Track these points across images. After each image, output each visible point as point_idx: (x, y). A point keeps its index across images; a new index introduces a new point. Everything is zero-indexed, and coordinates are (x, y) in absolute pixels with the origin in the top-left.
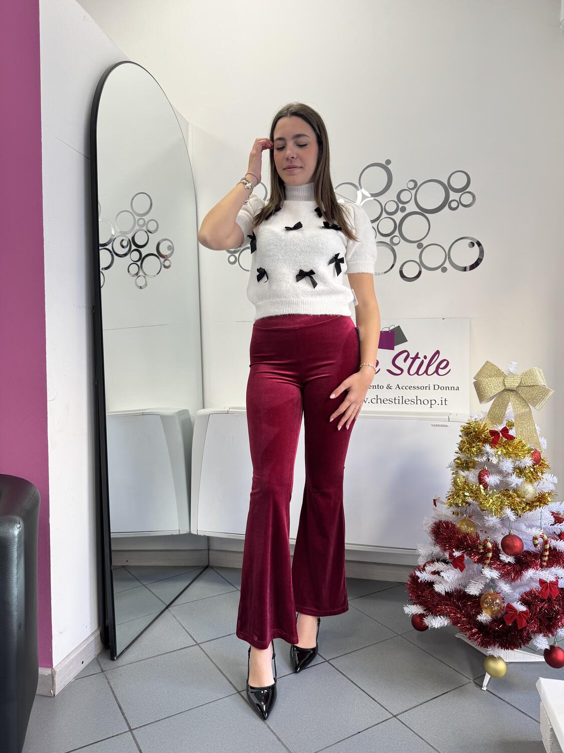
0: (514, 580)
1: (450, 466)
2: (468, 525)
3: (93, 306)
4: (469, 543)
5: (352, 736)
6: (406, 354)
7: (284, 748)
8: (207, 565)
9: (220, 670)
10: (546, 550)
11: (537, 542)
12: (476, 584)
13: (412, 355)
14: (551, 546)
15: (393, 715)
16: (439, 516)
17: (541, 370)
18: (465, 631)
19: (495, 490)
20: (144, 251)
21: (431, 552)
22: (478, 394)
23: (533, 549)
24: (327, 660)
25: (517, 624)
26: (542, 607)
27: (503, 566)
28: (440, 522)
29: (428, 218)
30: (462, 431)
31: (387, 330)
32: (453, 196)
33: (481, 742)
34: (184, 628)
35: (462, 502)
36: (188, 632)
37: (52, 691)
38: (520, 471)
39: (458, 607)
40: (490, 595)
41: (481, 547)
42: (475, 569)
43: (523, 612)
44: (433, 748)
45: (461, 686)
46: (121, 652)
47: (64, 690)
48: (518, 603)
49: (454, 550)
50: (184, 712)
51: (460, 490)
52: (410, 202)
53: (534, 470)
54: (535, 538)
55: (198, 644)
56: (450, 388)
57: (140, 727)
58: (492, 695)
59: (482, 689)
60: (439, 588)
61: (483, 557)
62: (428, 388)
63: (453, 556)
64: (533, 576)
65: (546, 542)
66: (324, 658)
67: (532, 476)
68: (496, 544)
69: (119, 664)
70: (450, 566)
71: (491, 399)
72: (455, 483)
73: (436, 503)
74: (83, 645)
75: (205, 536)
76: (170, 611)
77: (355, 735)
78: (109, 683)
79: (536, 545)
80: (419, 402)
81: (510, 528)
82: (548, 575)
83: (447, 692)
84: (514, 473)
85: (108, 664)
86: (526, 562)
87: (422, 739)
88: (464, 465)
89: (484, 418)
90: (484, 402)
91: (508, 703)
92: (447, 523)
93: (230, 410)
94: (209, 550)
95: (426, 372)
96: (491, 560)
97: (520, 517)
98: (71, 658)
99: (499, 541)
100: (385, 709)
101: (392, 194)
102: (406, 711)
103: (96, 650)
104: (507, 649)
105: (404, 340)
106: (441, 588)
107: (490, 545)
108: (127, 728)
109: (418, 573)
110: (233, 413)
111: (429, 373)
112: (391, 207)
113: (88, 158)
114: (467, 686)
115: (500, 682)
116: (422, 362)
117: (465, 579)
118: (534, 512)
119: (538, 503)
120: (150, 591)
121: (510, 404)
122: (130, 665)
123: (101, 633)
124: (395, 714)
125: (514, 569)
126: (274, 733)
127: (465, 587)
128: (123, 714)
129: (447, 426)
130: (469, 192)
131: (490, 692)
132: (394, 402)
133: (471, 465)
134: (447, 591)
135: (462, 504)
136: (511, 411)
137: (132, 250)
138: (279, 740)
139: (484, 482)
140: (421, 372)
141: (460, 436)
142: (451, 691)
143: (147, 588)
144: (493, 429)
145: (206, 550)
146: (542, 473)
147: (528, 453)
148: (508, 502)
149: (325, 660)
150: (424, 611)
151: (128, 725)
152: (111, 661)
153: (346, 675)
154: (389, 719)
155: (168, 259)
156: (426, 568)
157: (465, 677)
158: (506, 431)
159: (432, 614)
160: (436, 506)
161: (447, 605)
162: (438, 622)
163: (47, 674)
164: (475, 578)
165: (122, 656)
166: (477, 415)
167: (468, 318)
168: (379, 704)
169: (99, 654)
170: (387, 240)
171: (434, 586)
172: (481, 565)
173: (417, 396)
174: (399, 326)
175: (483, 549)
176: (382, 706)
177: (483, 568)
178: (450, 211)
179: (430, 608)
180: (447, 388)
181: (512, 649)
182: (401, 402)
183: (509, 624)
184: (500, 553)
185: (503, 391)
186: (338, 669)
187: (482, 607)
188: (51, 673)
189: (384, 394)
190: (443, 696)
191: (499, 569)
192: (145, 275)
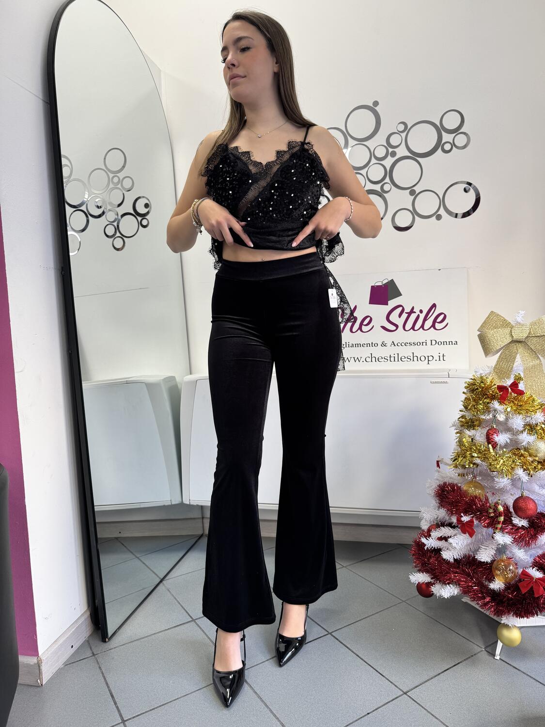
0: (528, 544)
1: (453, 426)
2: (475, 487)
3: (62, 268)
4: (477, 506)
5: (361, 718)
6: (400, 309)
8: (202, 533)
12: (486, 549)
13: (407, 310)
15: (403, 691)
16: (442, 477)
18: (477, 601)
19: (505, 450)
20: (121, 211)
21: (435, 516)
22: (483, 348)
24: (330, 632)
25: (533, 592)
27: (517, 530)
28: (445, 484)
29: (420, 161)
30: (466, 388)
31: (380, 284)
32: (446, 137)
33: (499, 719)
34: (179, 603)
35: (469, 463)
36: (183, 607)
37: (39, 681)
38: (531, 428)
39: (468, 575)
41: (491, 511)
42: (484, 533)
43: (539, 579)
45: (472, 656)
46: (112, 633)
47: (53, 678)
48: (534, 569)
49: (462, 514)
50: (180, 698)
51: (467, 451)
52: (400, 147)
55: (194, 620)
56: (448, 343)
57: (134, 717)
58: (506, 664)
59: (495, 658)
60: (447, 555)
61: (493, 521)
62: (424, 344)
63: (461, 521)
66: (326, 631)
67: (544, 434)
68: (507, 507)
69: (112, 647)
70: (457, 531)
71: (497, 351)
72: (460, 443)
73: (440, 464)
74: (72, 628)
75: (198, 505)
76: (164, 585)
78: (100, 668)
80: (415, 358)
81: (522, 489)
83: (459, 663)
84: (525, 430)
85: (100, 647)
86: (541, 526)
87: (437, 718)
88: (468, 424)
89: (490, 373)
90: (490, 355)
91: (524, 673)
92: (453, 486)
94: (203, 518)
95: (422, 326)
96: (502, 524)
97: (532, 476)
98: (59, 644)
99: (510, 504)
100: (394, 685)
101: (380, 138)
102: (416, 687)
103: (86, 632)
104: (523, 617)
105: (398, 294)
106: (450, 555)
107: (501, 508)
108: (120, 719)
109: (424, 540)
111: (425, 328)
112: (380, 153)
113: (47, 103)
114: (479, 654)
115: (515, 651)
116: (418, 318)
117: (474, 544)
120: (144, 563)
121: (518, 356)
122: (122, 647)
123: (91, 614)
124: (405, 691)
125: (528, 532)
126: (277, 718)
127: (477, 550)
128: (115, 703)
129: (446, 383)
130: (464, 133)
131: (504, 661)
132: (389, 360)
133: (476, 423)
134: (455, 558)
135: (469, 466)
136: (520, 364)
137: (107, 210)
139: (493, 442)
140: (417, 327)
141: (464, 393)
142: (463, 661)
143: (140, 560)
144: (500, 384)
145: (200, 518)
147: (540, 408)
148: (520, 461)
149: (328, 632)
150: (431, 579)
151: (121, 715)
152: (102, 643)
153: (350, 648)
154: (399, 696)
155: (146, 217)
156: (431, 533)
157: (476, 647)
158: (515, 385)
159: (440, 581)
160: (439, 468)
161: (456, 573)
162: (447, 591)
163: (31, 663)
164: (485, 543)
165: (114, 638)
166: (482, 370)
167: (465, 268)
168: (388, 679)
169: (90, 635)
170: (377, 187)
171: (441, 553)
172: (490, 530)
173: (413, 353)
174: (392, 280)
175: (493, 513)
176: (391, 682)
177: (495, 533)
178: (443, 153)
179: (438, 576)
180: (445, 343)
181: (528, 618)
182: (396, 360)
183: (524, 591)
184: (512, 517)
185: (510, 343)
186: (342, 642)
187: (494, 574)
188: (37, 662)
189: (378, 352)
190: (454, 667)
191: (513, 534)
192: (123, 236)
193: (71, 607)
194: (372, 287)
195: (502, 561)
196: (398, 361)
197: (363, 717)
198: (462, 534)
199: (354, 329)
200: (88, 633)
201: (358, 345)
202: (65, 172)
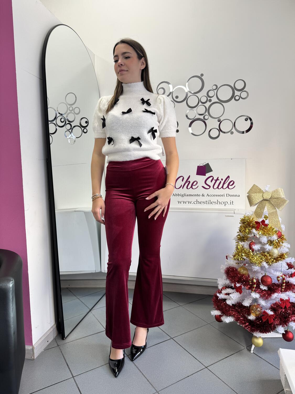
0: (267, 298)
1: (234, 239)
2: (244, 270)
3: (47, 159)
4: (244, 279)
5: (185, 378)
6: (212, 178)
7: (151, 385)
10: (284, 283)
11: (279, 279)
12: (248, 300)
13: (215, 178)
14: (287, 280)
15: (205, 367)
16: (229, 264)
17: (282, 189)
18: (242, 324)
19: (258, 252)
20: (73, 124)
21: (225, 283)
22: (249, 202)
23: (277, 282)
24: (172, 338)
25: (268, 321)
26: (282, 311)
27: (262, 291)
28: (230, 267)
29: (223, 105)
30: (241, 221)
31: (202, 165)
32: (237, 93)
34: (99, 322)
36: (101, 324)
37: (33, 357)
38: (271, 242)
39: (239, 312)
40: (255, 306)
41: (251, 282)
42: (247, 292)
43: (272, 315)
44: (226, 384)
45: (240, 351)
46: (67, 336)
47: (39, 356)
48: (269, 310)
49: (237, 283)
51: (240, 252)
52: (214, 97)
53: (278, 241)
54: (278, 277)
56: (235, 196)
57: (78, 375)
59: (251, 352)
60: (229, 302)
61: (251, 287)
62: (223, 196)
63: (236, 286)
64: (277, 296)
65: (284, 279)
67: (277, 245)
68: (258, 280)
69: (67, 342)
70: (234, 290)
71: (256, 204)
72: (237, 248)
73: (228, 257)
74: (48, 333)
76: (91, 312)
78: (61, 352)
79: (278, 281)
80: (219, 203)
81: (265, 271)
82: (284, 296)
83: (233, 354)
84: (267, 243)
85: (61, 342)
86: (274, 290)
87: (220, 379)
88: (242, 239)
89: (253, 214)
90: (252, 206)
91: (264, 360)
92: (233, 268)
95: (222, 187)
96: (255, 288)
97: (271, 265)
98: (42, 340)
99: (260, 278)
100: (201, 363)
101: (204, 92)
102: (212, 365)
104: (264, 333)
105: (211, 170)
106: (230, 302)
107: (255, 281)
108: (71, 376)
109: (218, 295)
111: (224, 188)
112: (204, 100)
113: (41, 79)
114: (243, 350)
115: (260, 349)
116: (220, 182)
117: (242, 297)
118: (278, 263)
119: (280, 259)
120: (81, 301)
121: (266, 207)
122: (72, 342)
124: (206, 366)
125: (267, 293)
126: (146, 377)
127: (243, 300)
128: (69, 368)
129: (233, 216)
130: (245, 91)
131: (255, 354)
132: (205, 203)
133: (245, 239)
134: (233, 304)
135: (241, 259)
136: (266, 211)
137: (66, 123)
138: (148, 381)
139: (252, 248)
140: (220, 187)
141: (240, 223)
142: (235, 353)
143: (79, 299)
144: (257, 221)
146: (282, 243)
147: (275, 233)
148: (265, 258)
150: (221, 313)
151: (72, 374)
152: (62, 340)
153: (182, 346)
154: (204, 369)
155: (86, 128)
156: (222, 291)
157: (242, 347)
158: (263, 221)
159: (225, 315)
160: (227, 259)
161: (233, 311)
162: (228, 319)
163: (30, 349)
164: (247, 297)
165: (68, 338)
166: (249, 213)
167: (244, 158)
168: (199, 361)
169: (56, 336)
170: (202, 117)
171: (226, 301)
172: (250, 291)
173: (218, 200)
174: (208, 164)
175: (251, 283)
176: (200, 362)
177: (251, 292)
178: (235, 101)
179: (224, 312)
180: (233, 196)
181: (266, 333)
182: (209, 203)
183: (264, 321)
184: (260, 285)
185: (262, 200)
186: (178, 342)
187: (251, 312)
188: (32, 348)
189: (200, 199)
191: (260, 293)
192: (74, 137)
193: (47, 322)
194: (198, 167)
196: (210, 204)
197: (186, 378)
198: (236, 292)
199: (189, 187)
201: (190, 195)
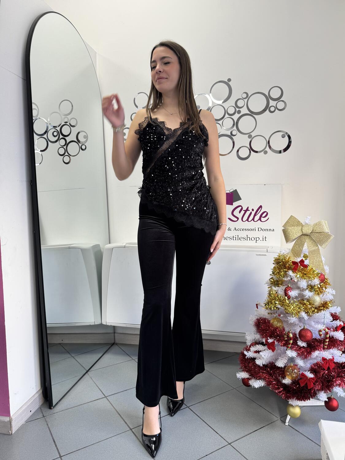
0: (306, 357)
1: (266, 283)
2: (278, 321)
3: (31, 181)
4: (278, 333)
5: (202, 458)
6: (240, 208)
8: (113, 342)
9: (119, 415)
10: (327, 338)
11: (321, 333)
12: (282, 359)
13: (245, 209)
14: (330, 335)
15: (228, 443)
16: (259, 314)
17: (326, 222)
18: (275, 390)
19: (295, 300)
20: (68, 139)
21: (254, 338)
22: (285, 237)
23: (318, 337)
24: (188, 406)
25: (307, 385)
26: (324, 373)
27: (300, 348)
28: (261, 318)
29: (255, 117)
30: (274, 261)
31: (229, 192)
32: (272, 103)
34: (97, 386)
35: (274, 307)
36: (99, 389)
37: (10, 431)
38: (311, 288)
39: (271, 375)
41: (286, 336)
42: (282, 350)
43: (311, 378)
45: (272, 423)
46: (55, 404)
47: (18, 430)
48: (309, 372)
49: (268, 338)
50: (95, 443)
51: (273, 299)
52: (244, 107)
53: (321, 286)
54: (320, 331)
55: (106, 397)
56: (268, 230)
57: (67, 454)
58: (292, 428)
59: (286, 424)
60: (259, 362)
61: (287, 342)
62: (254, 230)
63: (268, 342)
64: (318, 355)
65: (327, 333)
66: (186, 405)
67: (319, 291)
68: (295, 334)
69: (55, 412)
70: (266, 347)
71: (294, 240)
72: (270, 294)
73: (258, 306)
74: (31, 400)
75: (111, 325)
76: (88, 374)
77: (204, 457)
78: (47, 424)
79: (320, 335)
80: (248, 239)
81: (304, 324)
82: (327, 354)
83: (263, 427)
84: (307, 289)
85: (47, 412)
86: (314, 346)
88: (275, 283)
89: (289, 253)
90: (289, 242)
92: (265, 319)
93: (127, 245)
94: (114, 333)
95: (253, 219)
96: (292, 345)
97: (311, 316)
98: (23, 410)
99: (297, 332)
100: (224, 439)
101: (232, 102)
102: (237, 440)
103: (40, 403)
104: (301, 400)
105: (239, 198)
107: (291, 335)
108: (58, 455)
109: (245, 353)
110: (128, 247)
111: (255, 220)
112: (231, 111)
113: (25, 80)
114: (276, 422)
115: (296, 420)
116: (251, 213)
117: (275, 356)
118: (320, 314)
119: (322, 308)
120: (76, 360)
121: (306, 244)
122: (61, 412)
123: (43, 392)
124: (229, 442)
125: (306, 350)
127: (277, 359)
128: (56, 446)
129: (266, 255)
130: (283, 101)
131: (290, 426)
132: (232, 239)
133: (280, 283)
134: (264, 364)
135: (274, 308)
136: (306, 248)
137: (60, 138)
139: (288, 295)
140: (250, 220)
141: (273, 263)
142: (266, 426)
143: (74, 358)
144: (294, 260)
145: (113, 333)
146: (326, 288)
147: (317, 276)
148: (303, 308)
149: (187, 406)
150: (249, 376)
151: (59, 453)
152: (49, 409)
153: (199, 416)
154: (226, 446)
155: (85, 144)
156: (250, 348)
157: (275, 417)
158: (302, 261)
159: (254, 378)
160: (258, 308)
161: (263, 373)
162: (257, 383)
163: (6, 421)
164: (282, 355)
165: (56, 406)
166: (285, 251)
167: (280, 184)
168: (220, 435)
169: (42, 405)
170: (229, 133)
171: (255, 360)
172: (285, 348)
173: (247, 235)
174: (236, 190)
175: (287, 338)
176: (222, 437)
177: (287, 350)
178: (270, 113)
179: (253, 374)
180: (267, 230)
181: (304, 401)
182: (237, 239)
183: (302, 385)
184: (298, 340)
185: (301, 235)
186: (195, 412)
187: (286, 374)
188: (9, 420)
190: (260, 429)
191: (297, 351)
192: (69, 155)
193: (31, 387)
195: (291, 367)
198: (268, 350)
200: (41, 403)
202: (34, 113)
